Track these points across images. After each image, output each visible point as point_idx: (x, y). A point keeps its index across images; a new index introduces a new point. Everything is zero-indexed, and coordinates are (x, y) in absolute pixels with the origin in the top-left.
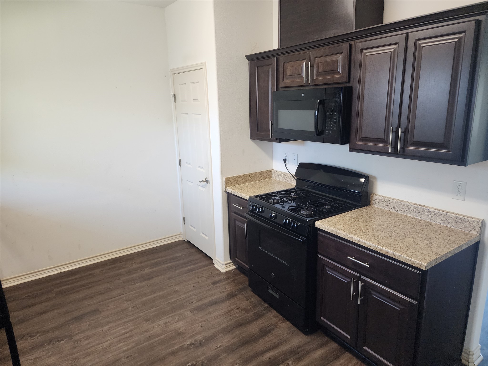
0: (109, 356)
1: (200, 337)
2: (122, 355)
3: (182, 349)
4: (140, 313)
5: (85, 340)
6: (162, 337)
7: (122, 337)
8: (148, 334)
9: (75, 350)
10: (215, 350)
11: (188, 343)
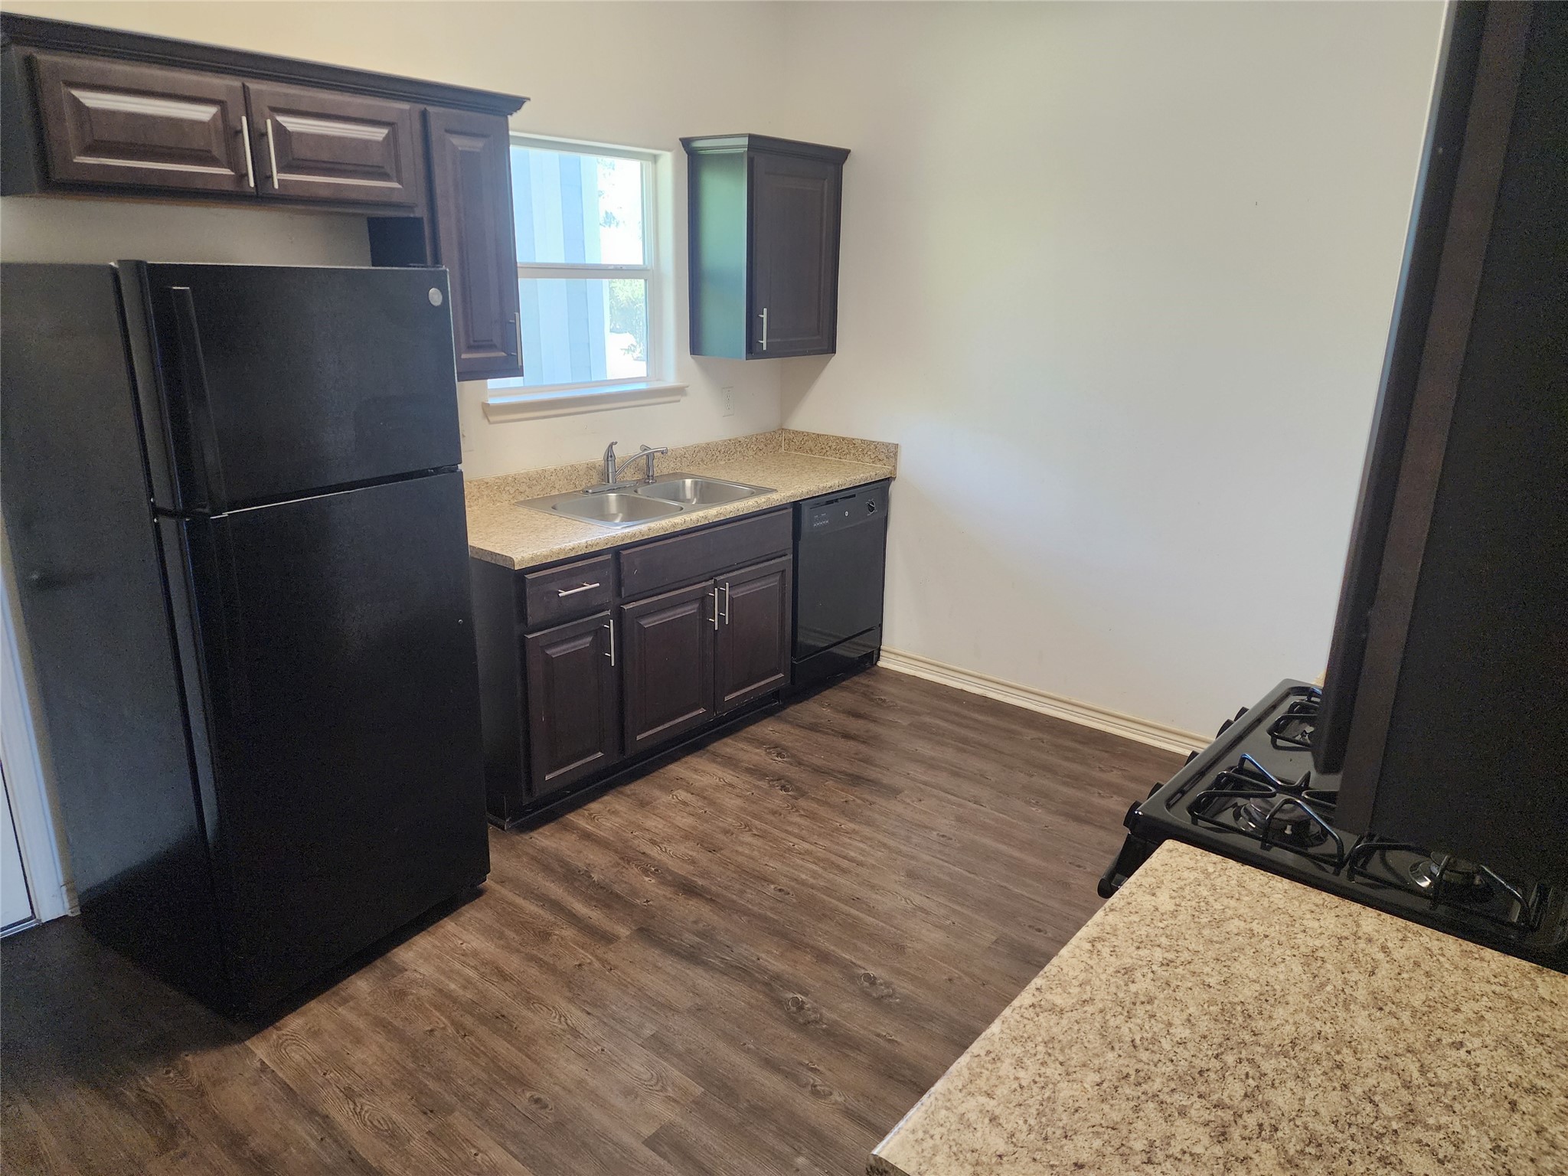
0: (771, 865)
1: (904, 990)
2: (783, 880)
3: (846, 967)
4: (926, 854)
5: (801, 816)
6: (870, 920)
7: (833, 858)
8: (863, 892)
9: (771, 817)
10: (875, 1038)
11: (870, 972)
